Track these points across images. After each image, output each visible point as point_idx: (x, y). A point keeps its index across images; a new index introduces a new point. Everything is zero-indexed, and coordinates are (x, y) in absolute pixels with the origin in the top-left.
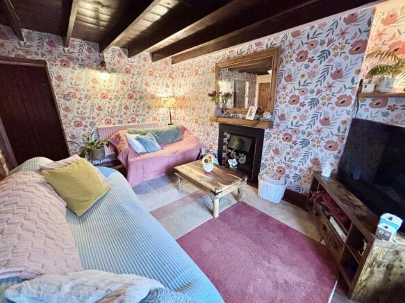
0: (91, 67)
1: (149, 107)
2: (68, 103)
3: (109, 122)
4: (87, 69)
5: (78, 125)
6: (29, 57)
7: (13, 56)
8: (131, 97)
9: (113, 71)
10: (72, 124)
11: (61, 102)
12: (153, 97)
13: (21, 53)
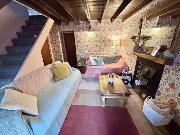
0: (86, 30)
1: (107, 45)
2: (78, 44)
3: (90, 51)
4: (85, 31)
5: (80, 52)
6: (70, 30)
7: (67, 31)
8: (99, 41)
9: (93, 30)
10: (79, 51)
11: (76, 44)
12: (109, 41)
13: (69, 29)
